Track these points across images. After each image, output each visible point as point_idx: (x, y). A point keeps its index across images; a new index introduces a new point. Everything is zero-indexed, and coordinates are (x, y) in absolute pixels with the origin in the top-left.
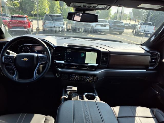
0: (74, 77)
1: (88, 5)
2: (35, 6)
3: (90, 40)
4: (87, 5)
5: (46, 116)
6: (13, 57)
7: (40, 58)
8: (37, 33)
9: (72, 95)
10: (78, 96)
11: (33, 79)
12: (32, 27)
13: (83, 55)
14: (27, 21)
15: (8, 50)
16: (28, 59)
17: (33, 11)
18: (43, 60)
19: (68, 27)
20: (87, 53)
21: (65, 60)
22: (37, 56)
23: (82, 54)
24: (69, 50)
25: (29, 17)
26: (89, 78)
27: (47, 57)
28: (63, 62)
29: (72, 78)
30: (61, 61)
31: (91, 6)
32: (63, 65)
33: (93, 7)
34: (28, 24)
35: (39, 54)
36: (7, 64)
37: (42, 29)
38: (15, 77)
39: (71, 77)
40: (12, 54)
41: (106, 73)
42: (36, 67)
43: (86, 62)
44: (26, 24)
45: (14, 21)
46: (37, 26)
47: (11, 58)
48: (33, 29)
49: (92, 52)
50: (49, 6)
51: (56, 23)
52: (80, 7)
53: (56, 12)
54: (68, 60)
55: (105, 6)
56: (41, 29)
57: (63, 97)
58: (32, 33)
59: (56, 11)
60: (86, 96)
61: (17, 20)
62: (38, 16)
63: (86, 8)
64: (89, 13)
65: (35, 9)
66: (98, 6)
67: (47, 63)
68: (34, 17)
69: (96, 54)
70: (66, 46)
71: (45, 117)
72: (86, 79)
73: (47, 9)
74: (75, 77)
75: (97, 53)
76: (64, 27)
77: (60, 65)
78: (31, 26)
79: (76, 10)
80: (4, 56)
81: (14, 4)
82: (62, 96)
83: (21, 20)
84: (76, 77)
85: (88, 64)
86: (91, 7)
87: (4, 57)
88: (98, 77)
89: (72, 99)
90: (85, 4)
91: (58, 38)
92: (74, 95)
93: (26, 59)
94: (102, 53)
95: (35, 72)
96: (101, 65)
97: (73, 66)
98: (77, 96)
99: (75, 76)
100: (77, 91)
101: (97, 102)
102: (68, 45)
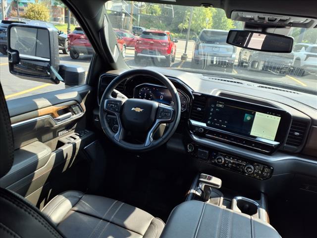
0: (221, 159)
1: (269, 17)
2: (187, 15)
3: (273, 89)
4: (267, 17)
5: (154, 217)
6: (120, 102)
7: (162, 112)
8: (182, 64)
9: (209, 192)
10: (222, 198)
11: (143, 146)
12: (175, 53)
13: (249, 118)
14: (168, 42)
15: (115, 90)
16: (141, 110)
17: (182, 24)
18: (166, 115)
19: (243, 57)
20: (258, 115)
21: (209, 122)
22: (158, 107)
23: (246, 115)
24: (221, 104)
25: (173, 34)
26: (252, 168)
27: (174, 112)
28: (204, 125)
29: (218, 160)
30: (202, 122)
31: (276, 19)
32: (203, 130)
33: (281, 20)
34: (168, 46)
35: (162, 104)
36: (109, 113)
37: (191, 57)
38: (117, 136)
39: (215, 157)
40: (120, 97)
41: (296, 164)
42: (153, 126)
43: (252, 133)
44: (165, 46)
45: (146, 40)
46: (184, 50)
47: (117, 105)
48: (176, 56)
49: (269, 114)
50: (213, 13)
51: (219, 47)
52: (253, 21)
53: (225, 26)
54: (215, 122)
55: (307, 20)
56: (189, 57)
57: (193, 191)
58: (172, 64)
59: (225, 24)
60: (239, 201)
61: (152, 39)
62: (189, 32)
63: (265, 22)
64: (275, 33)
65: (187, 20)
66: (290, 19)
67: (171, 121)
68: (181, 34)
69: (277, 119)
70: (217, 95)
71: (151, 218)
72: (247, 169)
73: (208, 19)
74: (223, 160)
75: (280, 118)
76: (234, 56)
77: (197, 129)
78: (174, 51)
79: (247, 26)
80: (107, 99)
81: (153, 11)
82: (189, 189)
83: (157, 38)
84: (225, 160)
85: (256, 137)
86: (277, 21)
87: (107, 101)
88: (273, 169)
89: (207, 200)
90: (262, 15)
91: (206, 78)
92: (213, 194)
93: (138, 110)
94: (292, 120)
95: (150, 135)
96: (285, 145)
97: (224, 135)
98: (220, 197)
99: (225, 157)
100: (220, 187)
101: (254, 221)
102: (222, 94)
